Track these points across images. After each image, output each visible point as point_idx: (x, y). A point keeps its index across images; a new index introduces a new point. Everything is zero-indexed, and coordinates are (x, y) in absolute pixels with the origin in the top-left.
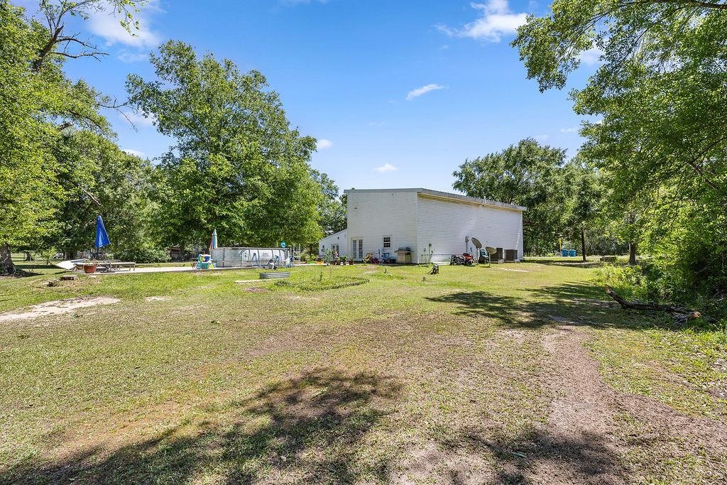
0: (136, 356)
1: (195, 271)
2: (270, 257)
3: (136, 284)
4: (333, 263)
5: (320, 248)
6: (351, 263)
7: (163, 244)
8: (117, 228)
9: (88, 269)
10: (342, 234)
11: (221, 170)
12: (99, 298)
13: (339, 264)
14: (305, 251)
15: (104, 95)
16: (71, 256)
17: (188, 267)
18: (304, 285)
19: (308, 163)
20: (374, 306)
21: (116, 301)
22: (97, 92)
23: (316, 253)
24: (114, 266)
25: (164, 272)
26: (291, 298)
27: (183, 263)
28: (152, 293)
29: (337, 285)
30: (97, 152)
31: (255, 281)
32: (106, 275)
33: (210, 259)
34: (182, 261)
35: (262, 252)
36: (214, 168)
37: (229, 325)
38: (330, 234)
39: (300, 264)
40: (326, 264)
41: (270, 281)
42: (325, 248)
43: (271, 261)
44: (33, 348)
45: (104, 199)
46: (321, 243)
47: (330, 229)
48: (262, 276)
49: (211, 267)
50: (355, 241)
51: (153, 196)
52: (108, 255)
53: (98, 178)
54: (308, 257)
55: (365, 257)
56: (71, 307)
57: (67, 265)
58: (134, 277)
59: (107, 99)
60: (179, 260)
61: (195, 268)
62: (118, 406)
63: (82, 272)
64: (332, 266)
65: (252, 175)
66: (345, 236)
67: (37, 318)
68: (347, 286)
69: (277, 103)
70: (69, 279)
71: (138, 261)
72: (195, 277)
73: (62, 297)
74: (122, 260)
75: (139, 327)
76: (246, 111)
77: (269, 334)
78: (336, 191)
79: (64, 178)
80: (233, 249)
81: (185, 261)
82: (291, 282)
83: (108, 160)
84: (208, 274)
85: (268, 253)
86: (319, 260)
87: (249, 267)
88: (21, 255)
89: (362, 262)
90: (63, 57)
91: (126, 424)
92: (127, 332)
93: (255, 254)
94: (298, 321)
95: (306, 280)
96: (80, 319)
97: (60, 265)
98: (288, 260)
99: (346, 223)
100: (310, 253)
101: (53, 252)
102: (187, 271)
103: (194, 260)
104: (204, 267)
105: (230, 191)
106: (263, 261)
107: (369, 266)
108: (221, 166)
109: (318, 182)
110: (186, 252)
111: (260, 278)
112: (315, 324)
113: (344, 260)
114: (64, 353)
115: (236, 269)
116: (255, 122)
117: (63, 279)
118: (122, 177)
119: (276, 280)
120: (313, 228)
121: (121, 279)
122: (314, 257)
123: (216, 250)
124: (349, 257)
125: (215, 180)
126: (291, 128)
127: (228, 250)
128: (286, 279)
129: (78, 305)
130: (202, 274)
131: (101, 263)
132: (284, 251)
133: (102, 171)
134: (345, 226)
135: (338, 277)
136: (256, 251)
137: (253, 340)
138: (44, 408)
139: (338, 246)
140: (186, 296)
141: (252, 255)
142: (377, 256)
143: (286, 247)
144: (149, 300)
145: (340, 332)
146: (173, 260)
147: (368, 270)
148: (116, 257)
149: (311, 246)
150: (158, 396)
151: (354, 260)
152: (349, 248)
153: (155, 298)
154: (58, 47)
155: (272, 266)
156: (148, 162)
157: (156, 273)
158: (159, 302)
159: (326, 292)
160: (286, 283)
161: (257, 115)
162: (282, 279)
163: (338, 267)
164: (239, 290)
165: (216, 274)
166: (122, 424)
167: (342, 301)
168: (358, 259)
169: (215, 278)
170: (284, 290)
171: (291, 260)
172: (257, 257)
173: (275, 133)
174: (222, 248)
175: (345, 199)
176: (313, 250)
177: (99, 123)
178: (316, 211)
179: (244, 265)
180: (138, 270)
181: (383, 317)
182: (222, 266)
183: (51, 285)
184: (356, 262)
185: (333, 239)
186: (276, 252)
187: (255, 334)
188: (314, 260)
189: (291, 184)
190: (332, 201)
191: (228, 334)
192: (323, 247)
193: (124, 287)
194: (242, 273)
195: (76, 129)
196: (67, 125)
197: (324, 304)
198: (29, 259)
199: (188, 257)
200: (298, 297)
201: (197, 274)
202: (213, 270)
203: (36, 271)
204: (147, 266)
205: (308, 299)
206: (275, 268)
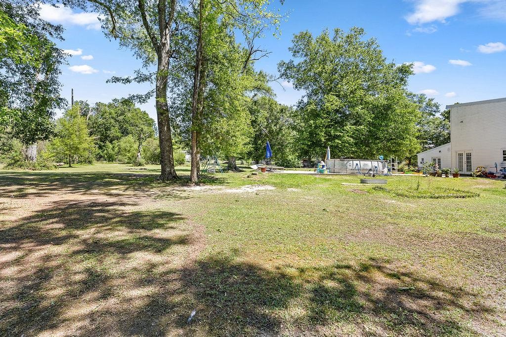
0: (280, 221)
1: (315, 174)
2: (370, 167)
3: (284, 180)
4: (434, 174)
5: (419, 160)
6: (455, 175)
7: (299, 157)
8: (276, 148)
9: (263, 170)
10: (444, 148)
11: (332, 105)
12: (266, 186)
13: (440, 176)
14: (404, 163)
15: (270, 75)
16: (257, 163)
17: (312, 171)
18: (400, 192)
19: (405, 88)
20: (485, 223)
21: (273, 188)
22: (267, 74)
23: (415, 165)
24: (274, 169)
25: (298, 174)
26: (386, 201)
27: (309, 169)
28: (291, 186)
29: (437, 195)
30: (267, 106)
31: (357, 185)
32: (270, 174)
33: (325, 167)
34: (309, 168)
35: (363, 163)
36: (328, 104)
37: (336, 214)
38: (430, 148)
39: (397, 174)
40: (424, 175)
41: (369, 186)
42: (425, 161)
43: (370, 170)
44: (239, 207)
45: (271, 132)
46: (420, 157)
47: (430, 144)
48: (363, 182)
49: (326, 172)
50: (461, 155)
51: (294, 128)
52: (272, 163)
53: (268, 120)
54: (406, 168)
55: (474, 170)
56: (255, 189)
57: (255, 167)
58: (283, 176)
59: (271, 77)
60: (308, 167)
61: (316, 172)
62: (269, 247)
63: (260, 171)
64: (431, 177)
65: (356, 105)
66: (449, 149)
67: (242, 193)
68: (449, 197)
69: (375, 46)
70: (255, 174)
71: (287, 167)
72: (315, 178)
73: (252, 183)
74: (278, 166)
75: (283, 205)
76: (350, 60)
77: (364, 227)
78: (437, 107)
79: (254, 123)
80: (341, 160)
81: (311, 167)
82: (388, 188)
83: (272, 110)
84: (323, 177)
85: (368, 164)
86: (418, 171)
87: (352, 174)
88: (240, 162)
89: (471, 175)
90: (254, 61)
91: (272, 259)
92: (277, 207)
93: (357, 164)
94: (391, 221)
95: (402, 188)
96: (258, 196)
97: (252, 167)
98: (386, 170)
99: (449, 138)
100: (409, 165)
101: (251, 161)
102: (311, 174)
103: (316, 167)
104: (321, 172)
105: (340, 119)
106: (363, 170)
107: (480, 180)
108: (333, 102)
109: (415, 102)
110: (312, 162)
111: (361, 183)
112: (410, 227)
113: (446, 173)
114: (250, 212)
115: (343, 175)
116: (357, 66)
117: (253, 174)
118: (279, 119)
119: (374, 185)
120: (412, 143)
121: (276, 176)
122: (412, 168)
123: (330, 161)
124: (454, 169)
125: (328, 113)
126: (387, 63)
127: (337, 161)
128: (383, 186)
129: (257, 189)
130: (320, 176)
131: (268, 167)
132: (382, 163)
133: (270, 116)
134: (447, 140)
135: (437, 188)
136: (358, 162)
137: (351, 228)
138: (240, 237)
139: (439, 160)
140: (309, 190)
141: (355, 165)
142: (494, 170)
143: (384, 159)
144: (289, 190)
145: (435, 240)
146: (304, 167)
147: (478, 184)
148: (276, 164)
149: (409, 159)
150: (288, 249)
151: (460, 173)
152: (454, 160)
153: (292, 189)
154: (252, 57)
155: (371, 174)
156: (291, 108)
157: (294, 174)
158: (294, 192)
159: (422, 200)
160: (382, 189)
161: (358, 60)
162: (380, 185)
163: (439, 178)
164: (344, 190)
165: (328, 177)
166: (270, 258)
167: (442, 210)
168: (465, 172)
169: (328, 180)
170: (381, 194)
171: (389, 170)
172: (359, 167)
173: (373, 70)
174: (333, 160)
175: (447, 115)
176: (412, 162)
177: (268, 91)
178: (414, 127)
179: (349, 172)
180: (285, 172)
181: (496, 236)
182: (333, 173)
183: (248, 177)
184: (461, 175)
185: (434, 153)
186: (375, 163)
187: (353, 224)
188: (413, 171)
189: (388, 107)
190: (432, 117)
191: (334, 220)
192: (423, 159)
193: (278, 181)
194: (348, 178)
195: (260, 96)
196: (255, 95)
197: (419, 210)
198: (242, 164)
199: (313, 165)
200: (393, 201)
201: (317, 176)
202: (327, 174)
203: (244, 169)
204: (290, 170)
205: (403, 204)
206: (374, 176)
